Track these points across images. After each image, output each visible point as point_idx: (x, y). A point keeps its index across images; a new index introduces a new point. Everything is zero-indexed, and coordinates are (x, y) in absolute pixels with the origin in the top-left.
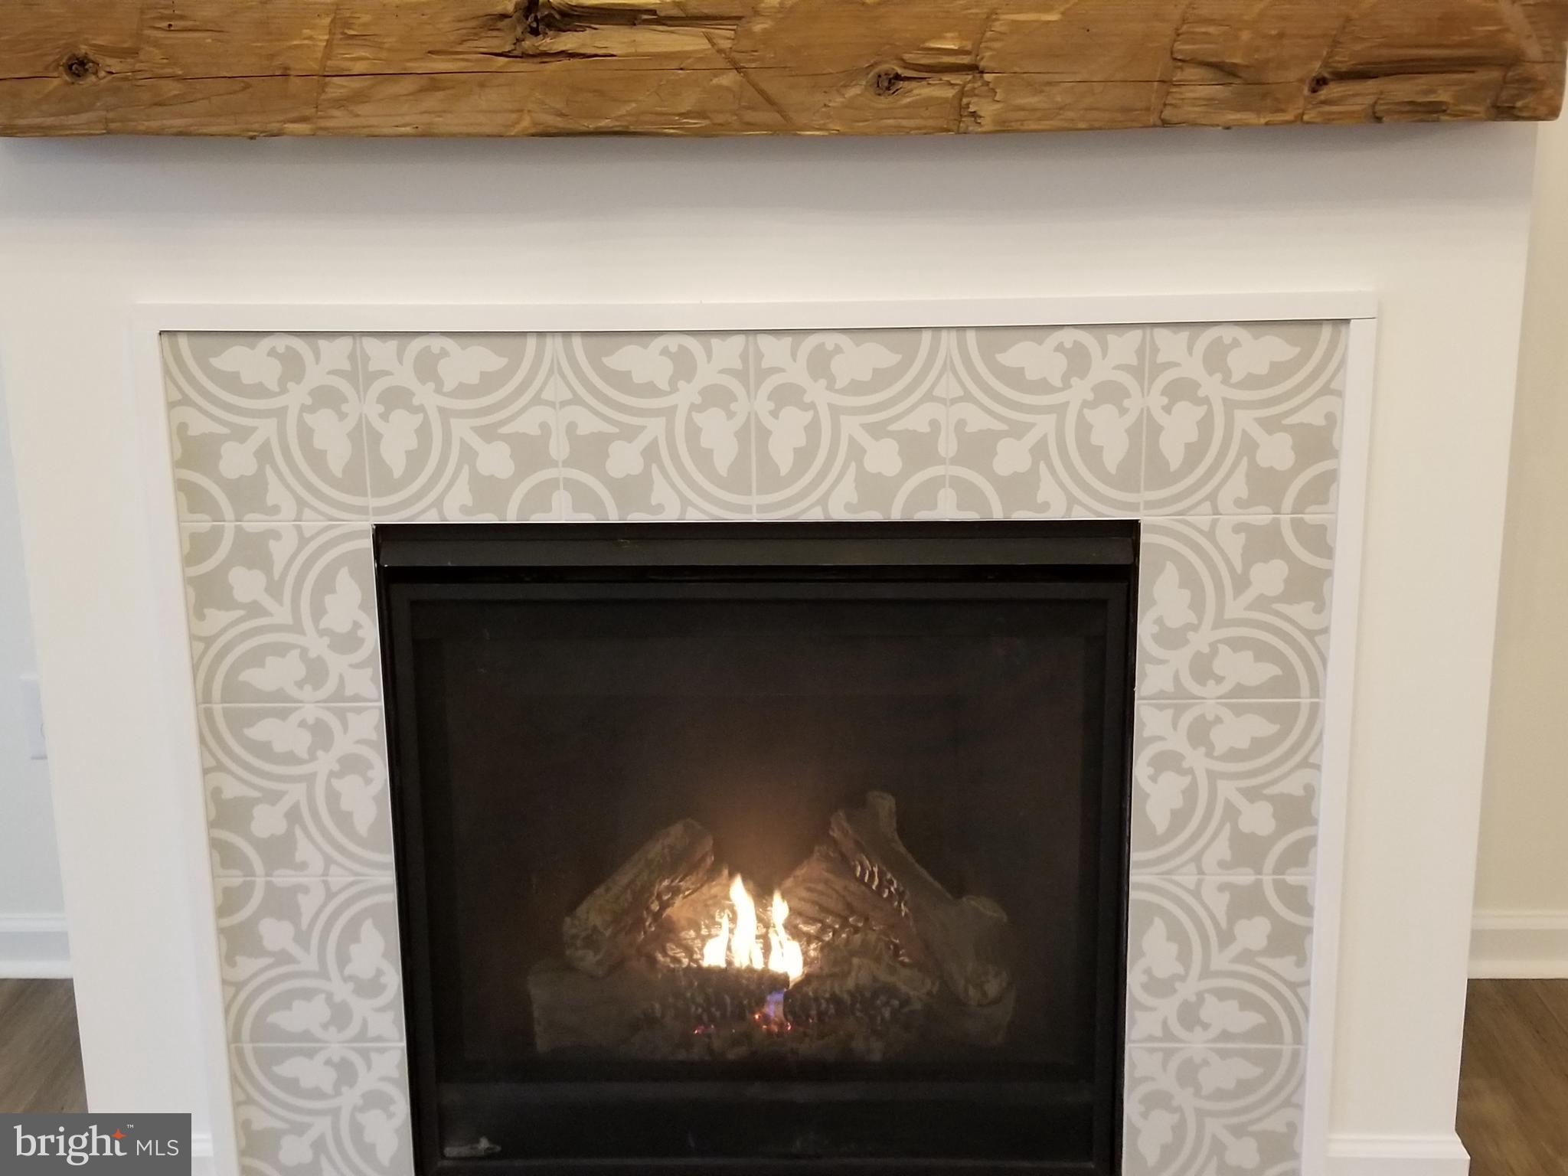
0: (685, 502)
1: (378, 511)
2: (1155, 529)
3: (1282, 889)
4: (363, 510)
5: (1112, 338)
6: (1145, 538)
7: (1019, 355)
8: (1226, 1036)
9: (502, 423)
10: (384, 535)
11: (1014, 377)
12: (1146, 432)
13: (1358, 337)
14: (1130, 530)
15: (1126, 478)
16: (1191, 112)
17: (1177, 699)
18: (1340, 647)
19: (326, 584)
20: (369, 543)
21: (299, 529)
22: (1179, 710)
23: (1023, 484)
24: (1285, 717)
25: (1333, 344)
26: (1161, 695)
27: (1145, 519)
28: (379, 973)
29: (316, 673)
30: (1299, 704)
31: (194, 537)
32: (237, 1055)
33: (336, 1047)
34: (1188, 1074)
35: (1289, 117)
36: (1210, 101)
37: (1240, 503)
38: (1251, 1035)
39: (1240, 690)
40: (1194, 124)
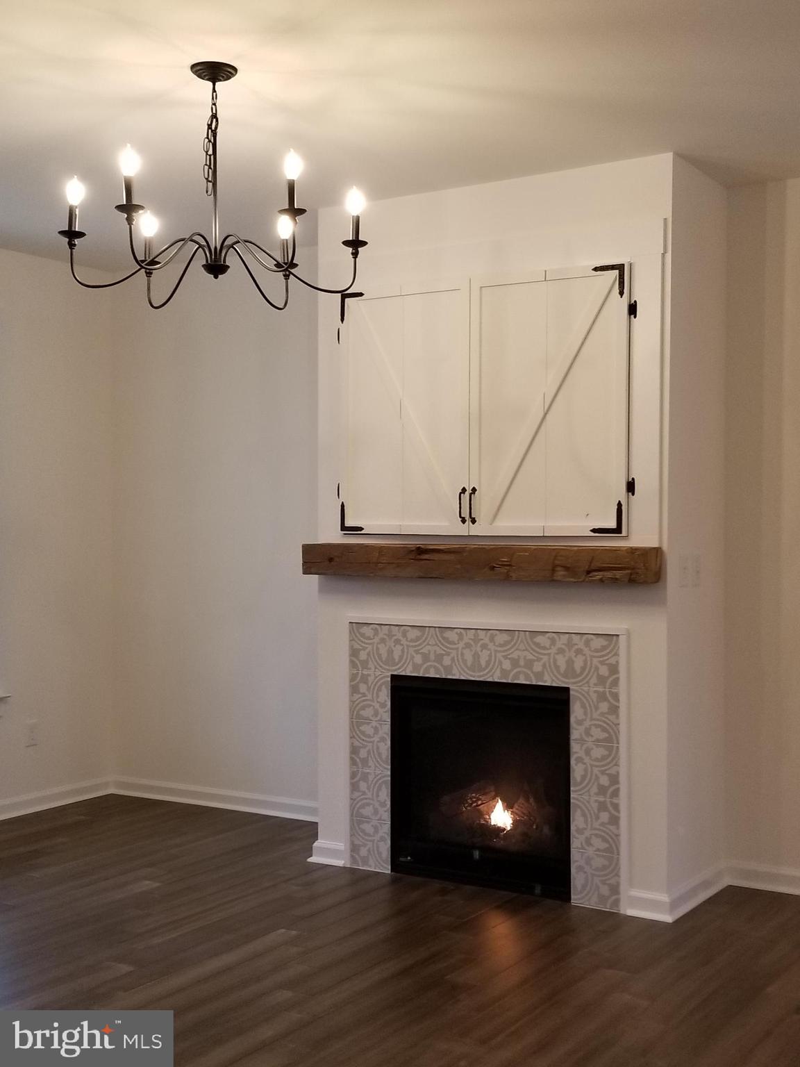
0: (460, 674)
1: (392, 671)
2: (574, 690)
3: (612, 804)
4: (389, 670)
5: (562, 636)
6: (571, 692)
7: (539, 639)
8: (598, 850)
9: (420, 650)
10: (393, 677)
11: (538, 645)
12: (570, 663)
13: (622, 639)
14: (567, 690)
15: (565, 675)
16: (559, 578)
17: (581, 741)
18: (623, 728)
19: (379, 690)
20: (389, 679)
21: (375, 674)
22: (582, 745)
23: (539, 675)
24: (610, 749)
25: (617, 641)
26: (576, 740)
27: (571, 687)
28: (386, 801)
29: (376, 713)
30: (612, 746)
31: (353, 674)
32: (352, 820)
33: (375, 822)
34: (588, 860)
35: (580, 580)
36: (564, 576)
37: (595, 685)
38: (605, 850)
39: (598, 740)
40: (560, 581)
